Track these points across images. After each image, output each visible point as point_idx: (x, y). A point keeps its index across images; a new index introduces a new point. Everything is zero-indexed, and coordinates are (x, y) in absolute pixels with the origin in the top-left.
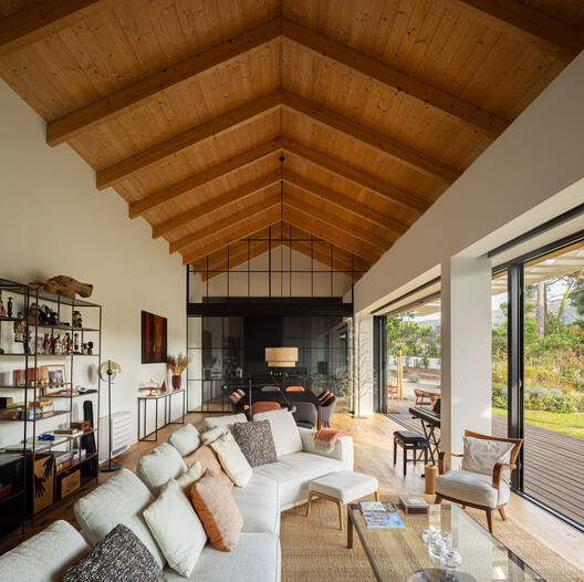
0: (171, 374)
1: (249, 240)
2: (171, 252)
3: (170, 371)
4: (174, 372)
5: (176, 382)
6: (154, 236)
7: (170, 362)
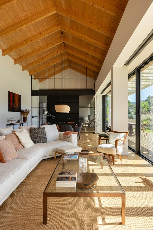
0: (23, 117)
1: (55, 66)
2: (23, 70)
3: (23, 116)
4: (24, 116)
5: (25, 120)
6: (15, 64)
7: (22, 112)
